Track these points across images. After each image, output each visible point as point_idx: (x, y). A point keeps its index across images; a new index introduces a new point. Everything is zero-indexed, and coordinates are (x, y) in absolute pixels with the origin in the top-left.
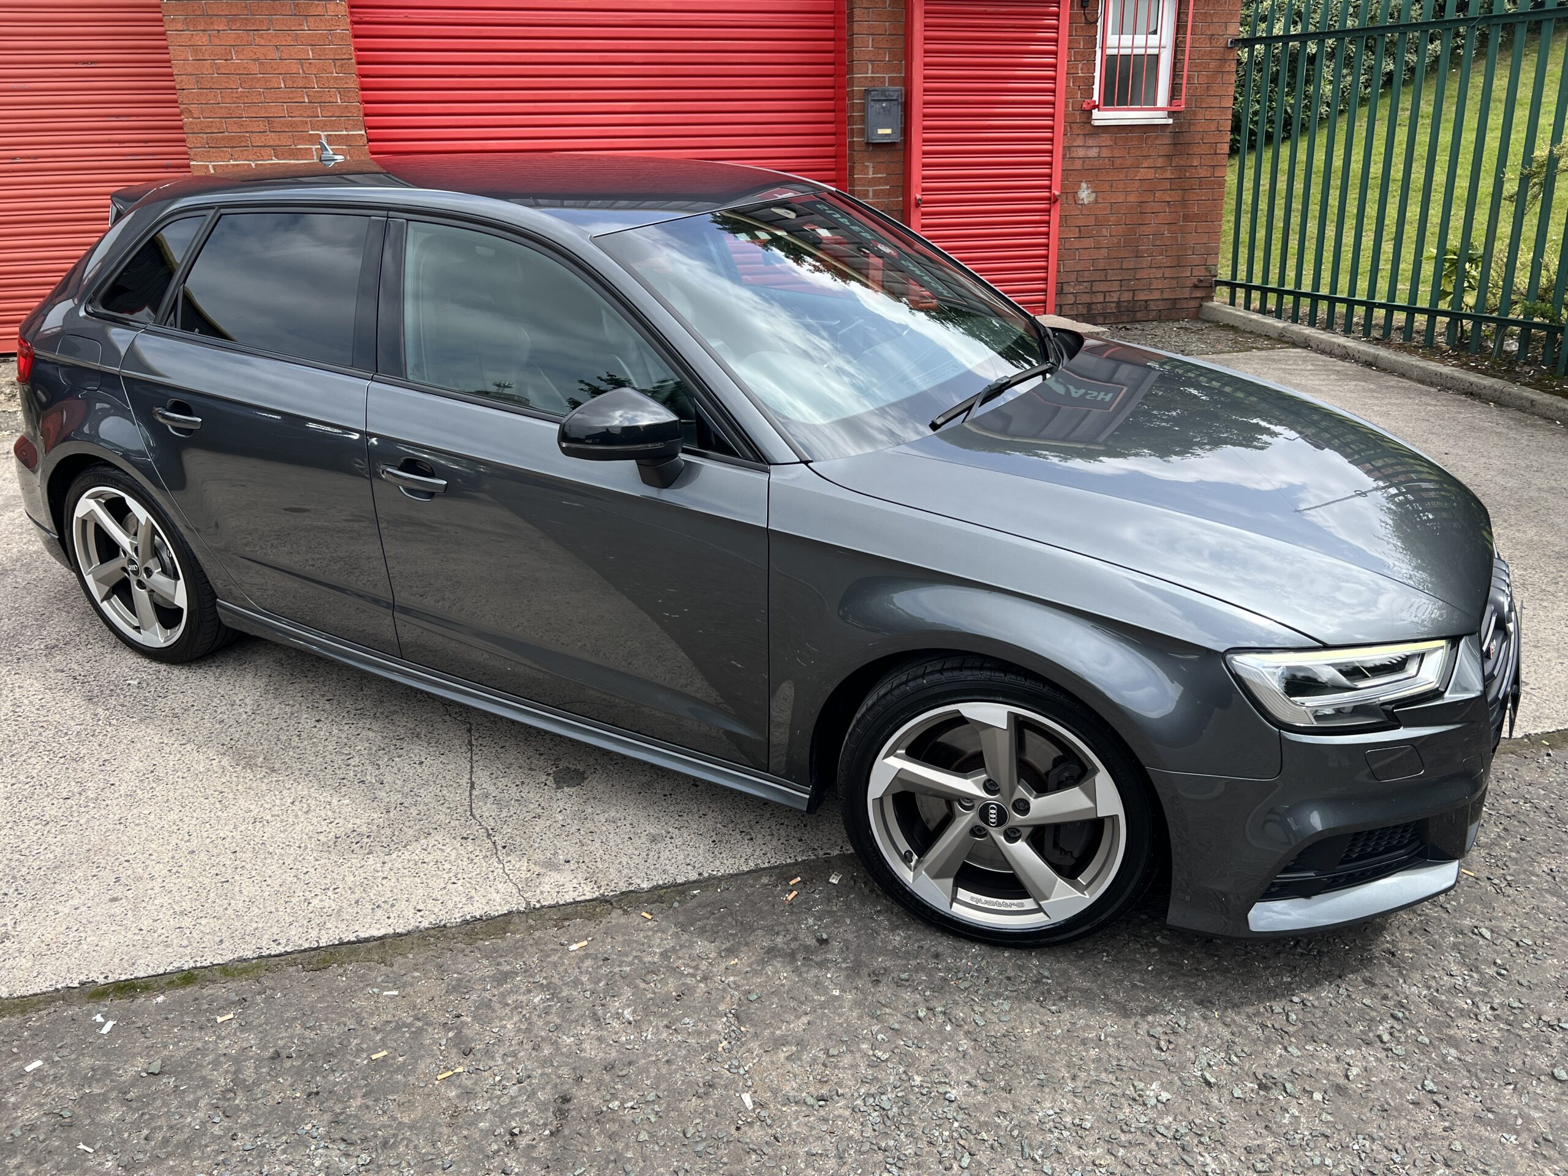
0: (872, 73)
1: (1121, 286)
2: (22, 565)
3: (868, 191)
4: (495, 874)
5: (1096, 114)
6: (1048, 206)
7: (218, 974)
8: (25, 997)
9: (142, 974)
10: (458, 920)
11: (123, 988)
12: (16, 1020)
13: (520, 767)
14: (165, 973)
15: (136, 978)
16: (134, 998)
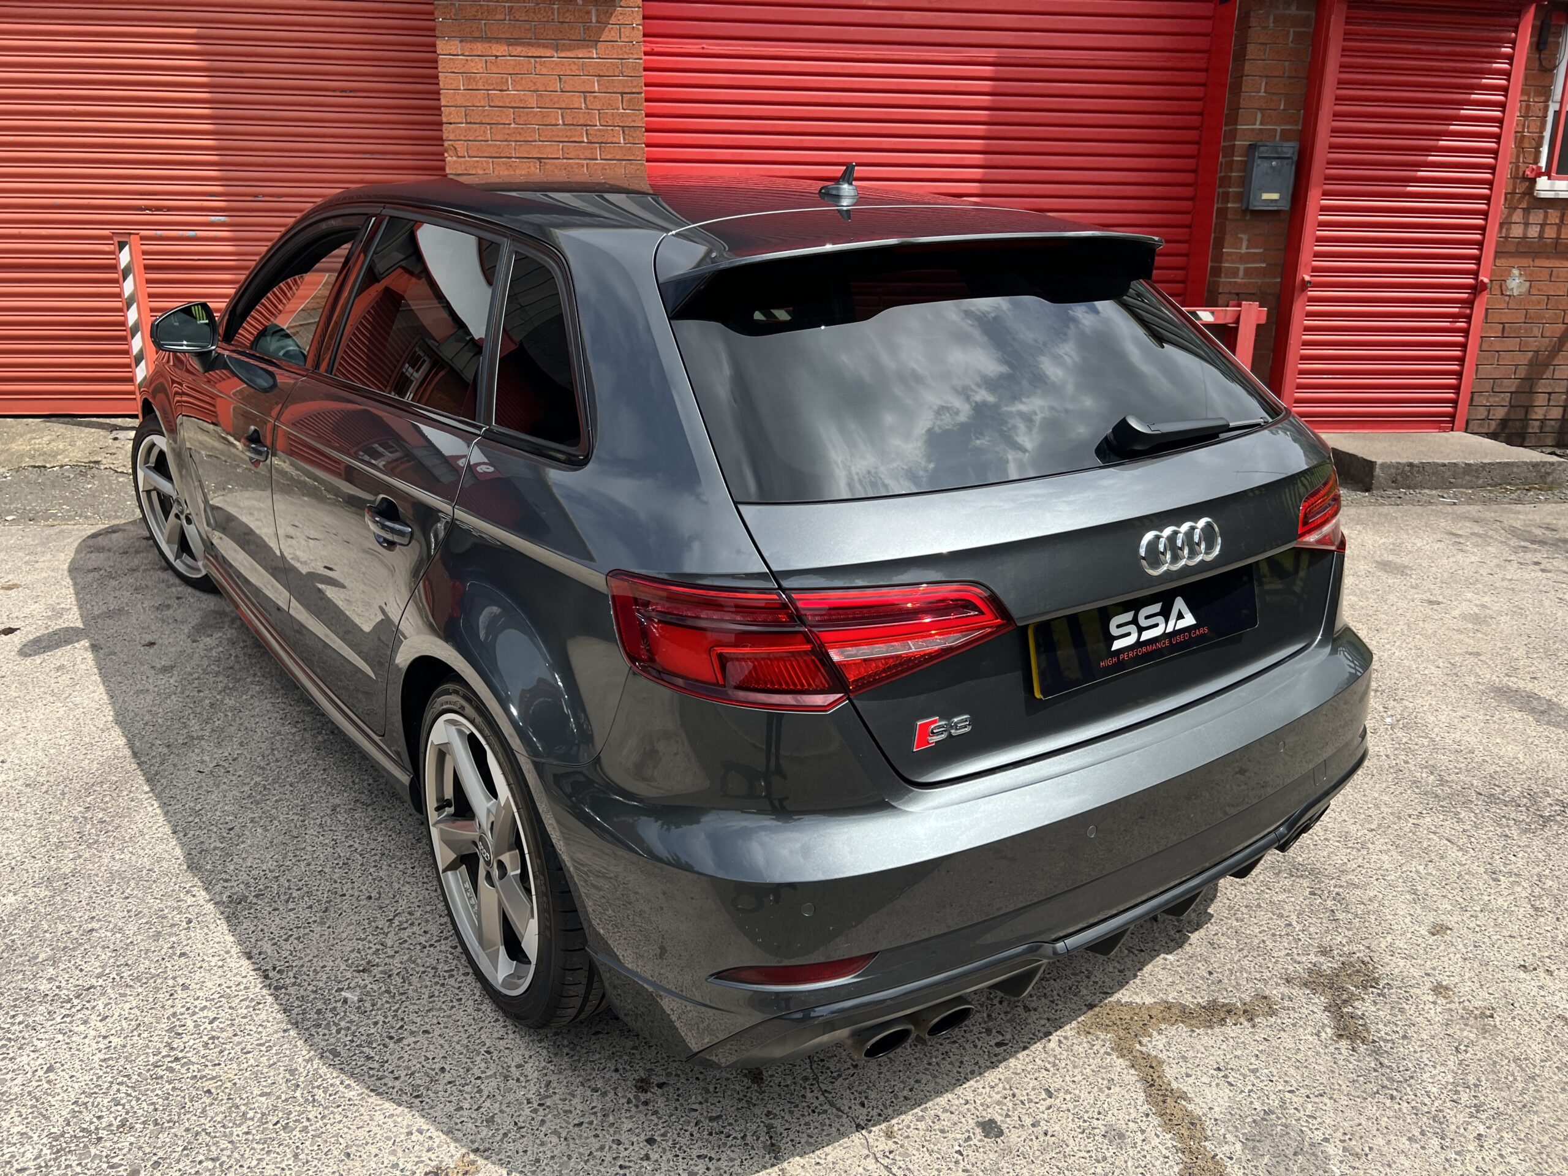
0: (1261, 124)
1: (1549, 400)
2: (213, 730)
3: (1238, 269)
5: (1543, 183)
6: (1472, 296)
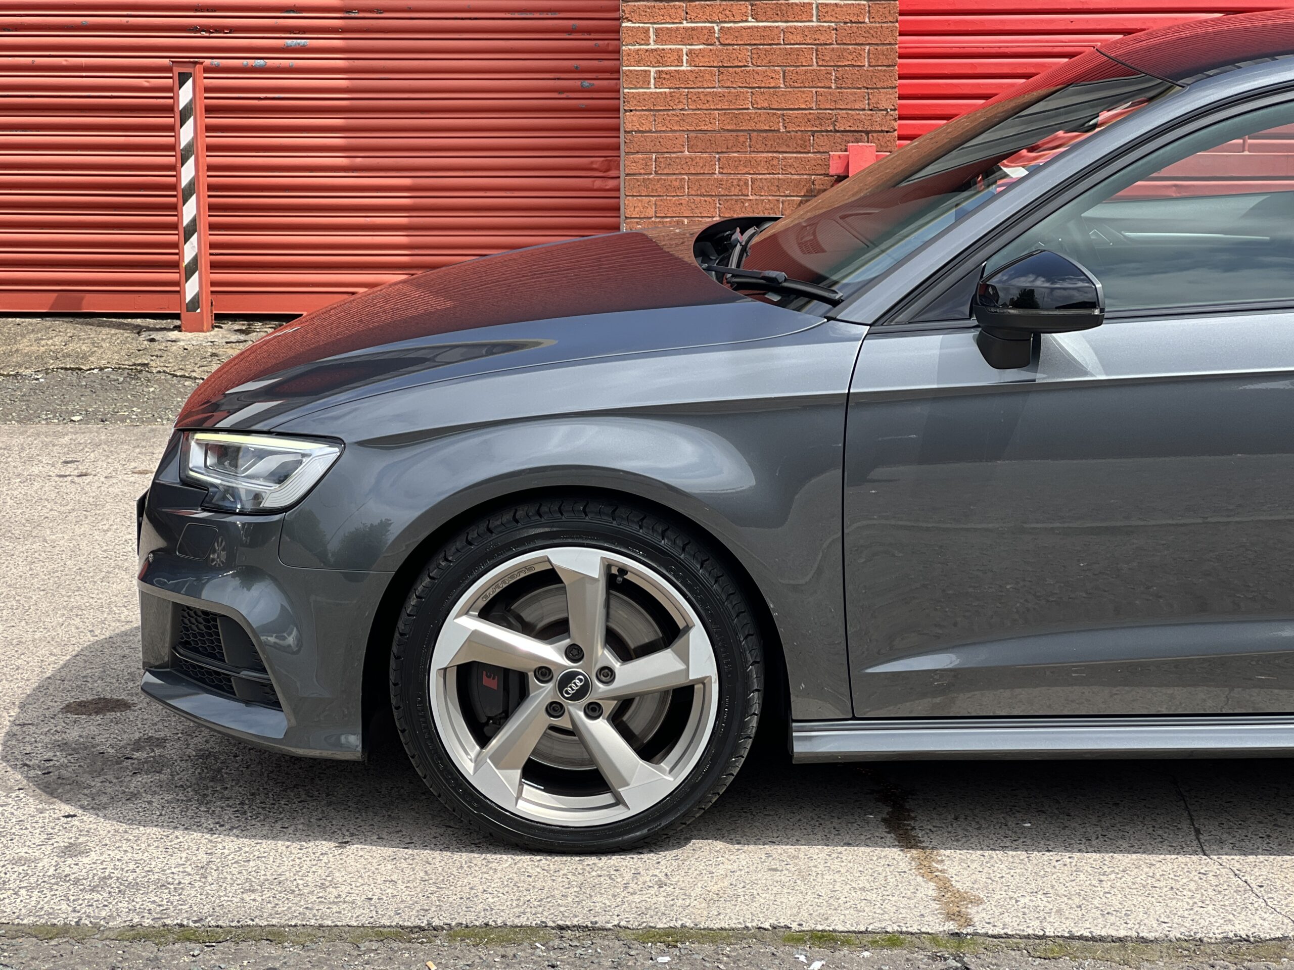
4: (1256, 905)
7: (927, 943)
8: (712, 929)
9: (840, 928)
10: (1221, 936)
11: (820, 938)
12: (708, 948)
13: (1260, 822)
14: (866, 932)
15: (834, 931)
16: (834, 950)
